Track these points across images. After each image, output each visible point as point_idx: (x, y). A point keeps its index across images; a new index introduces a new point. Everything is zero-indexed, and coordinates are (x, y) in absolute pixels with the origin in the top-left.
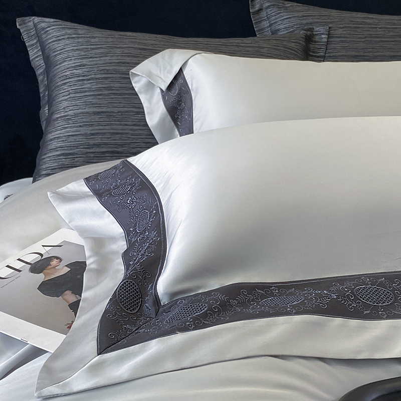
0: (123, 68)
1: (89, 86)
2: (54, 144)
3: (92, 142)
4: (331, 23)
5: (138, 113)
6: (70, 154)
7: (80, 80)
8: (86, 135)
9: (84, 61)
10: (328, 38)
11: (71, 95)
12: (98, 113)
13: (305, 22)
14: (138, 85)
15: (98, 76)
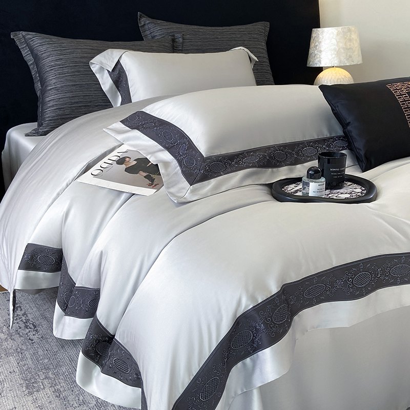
0: (84, 60)
1: (66, 70)
2: (51, 104)
4: (183, 32)
7: (61, 68)
9: (61, 57)
10: (183, 40)
11: (57, 76)
13: (169, 31)
14: (94, 68)
15: (71, 65)
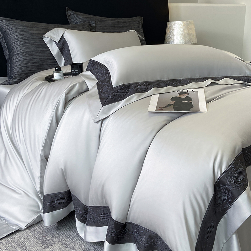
1: (27, 41)
3: (33, 62)
5: (48, 51)
6: (25, 66)
8: (30, 59)
11: (21, 45)
12: (34, 51)
15: (30, 38)
